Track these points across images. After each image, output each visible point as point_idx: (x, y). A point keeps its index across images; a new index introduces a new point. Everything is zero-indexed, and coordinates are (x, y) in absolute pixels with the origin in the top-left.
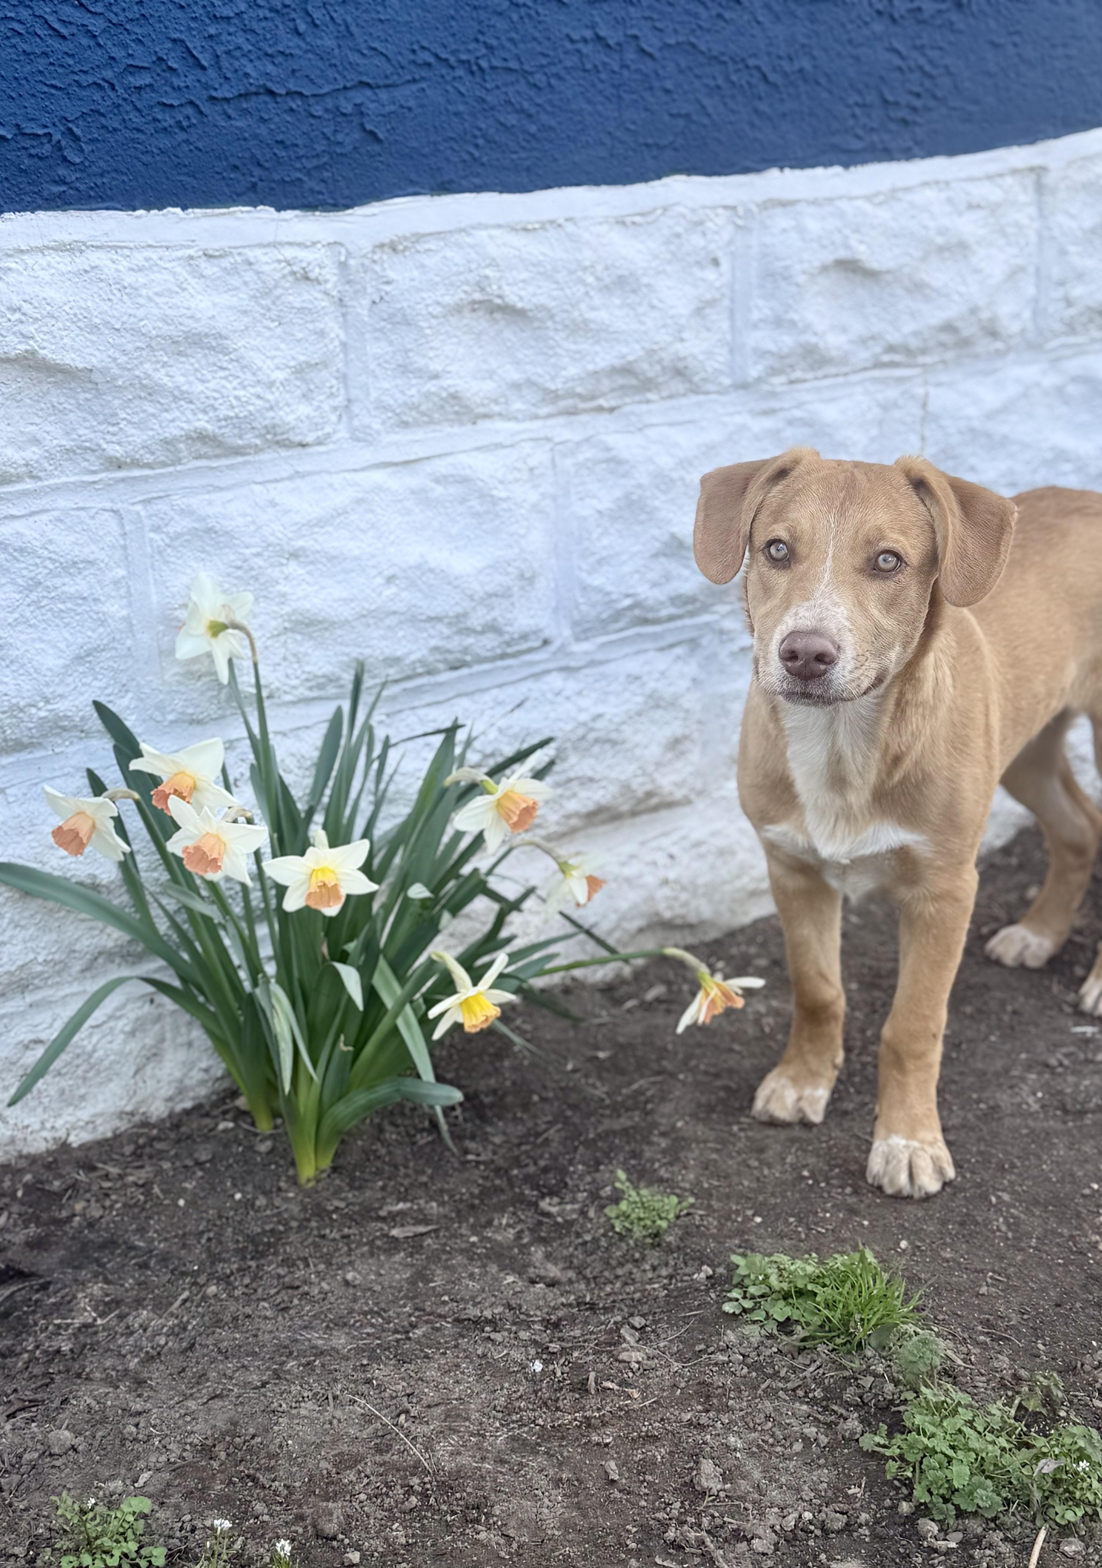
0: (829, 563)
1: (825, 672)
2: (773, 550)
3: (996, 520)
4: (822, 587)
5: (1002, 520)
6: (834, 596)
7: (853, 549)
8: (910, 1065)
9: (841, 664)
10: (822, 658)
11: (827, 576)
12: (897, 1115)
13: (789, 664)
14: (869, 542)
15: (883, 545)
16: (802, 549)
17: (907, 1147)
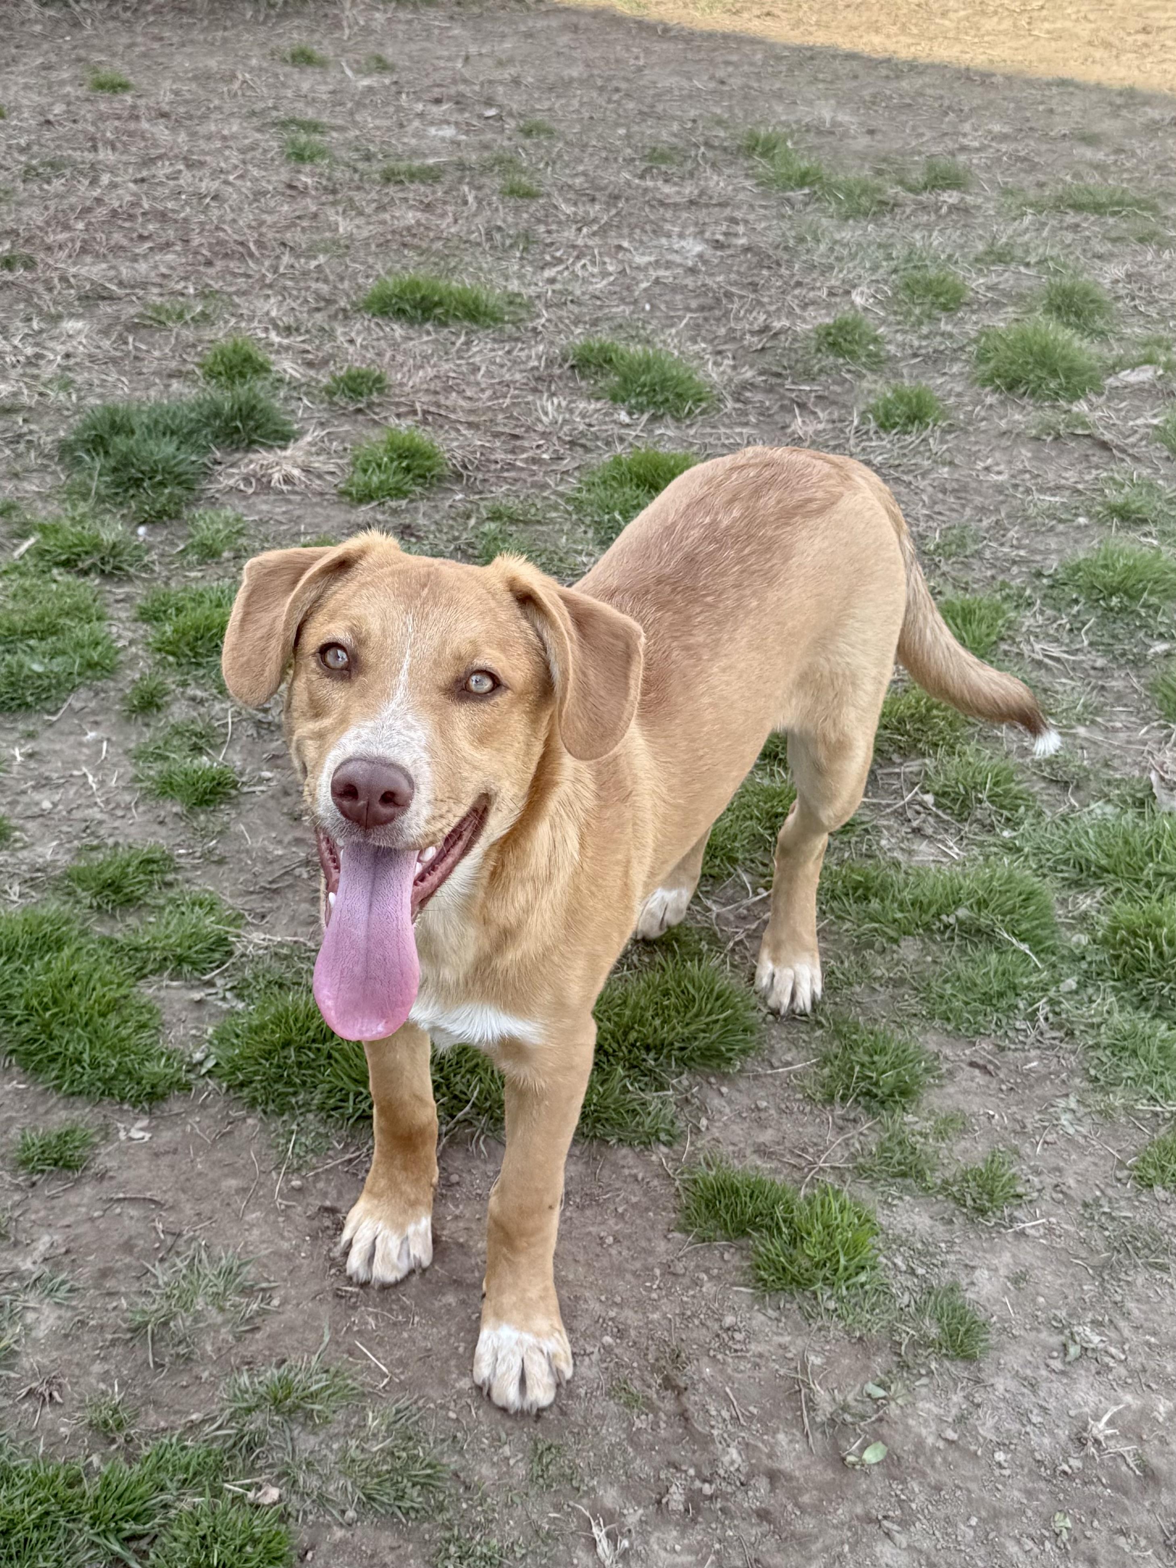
0: (403, 677)
1: (391, 819)
2: (330, 658)
3: (621, 645)
4: (393, 706)
5: (628, 646)
6: (409, 718)
7: (437, 664)
8: (522, 1243)
9: (414, 806)
10: (390, 798)
11: (400, 694)
12: (508, 1299)
13: (346, 803)
14: (459, 658)
15: (480, 663)
16: (369, 656)
17: (519, 1343)
